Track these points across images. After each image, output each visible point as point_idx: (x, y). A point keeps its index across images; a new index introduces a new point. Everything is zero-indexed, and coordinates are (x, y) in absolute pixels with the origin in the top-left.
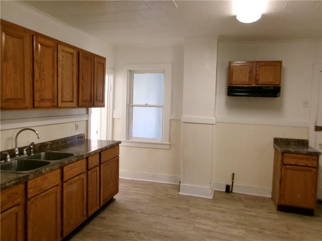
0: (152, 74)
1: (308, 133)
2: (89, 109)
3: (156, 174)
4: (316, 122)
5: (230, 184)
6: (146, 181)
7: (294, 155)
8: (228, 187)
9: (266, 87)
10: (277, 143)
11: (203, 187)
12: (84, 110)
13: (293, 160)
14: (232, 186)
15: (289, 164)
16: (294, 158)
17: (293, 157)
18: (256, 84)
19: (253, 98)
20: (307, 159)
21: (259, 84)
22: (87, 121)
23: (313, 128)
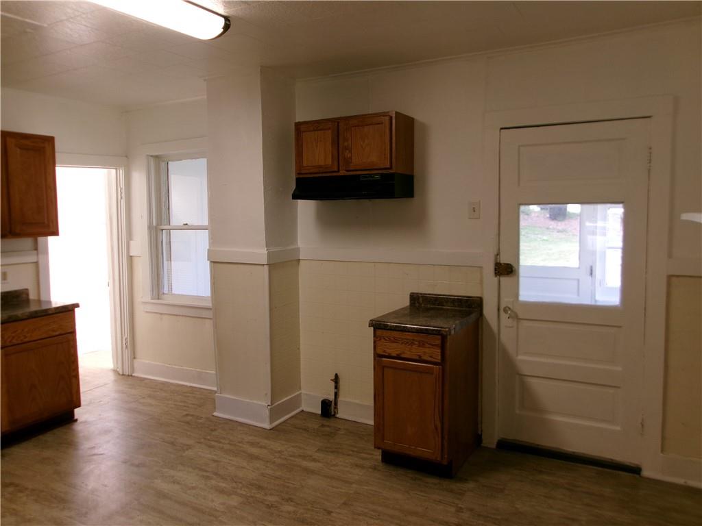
0: (194, 160)
1: (481, 282)
2: (40, 239)
3: (204, 371)
4: (498, 254)
5: (332, 398)
6: (186, 386)
7: (396, 334)
8: (326, 405)
9: (365, 176)
10: (417, 305)
11: (255, 402)
12: (27, 242)
13: (395, 345)
14: (336, 404)
15: (387, 354)
16: (395, 341)
17: (394, 338)
18: (348, 171)
19: (367, 201)
20: (421, 345)
21: (352, 169)
22: (37, 263)
23: (490, 268)
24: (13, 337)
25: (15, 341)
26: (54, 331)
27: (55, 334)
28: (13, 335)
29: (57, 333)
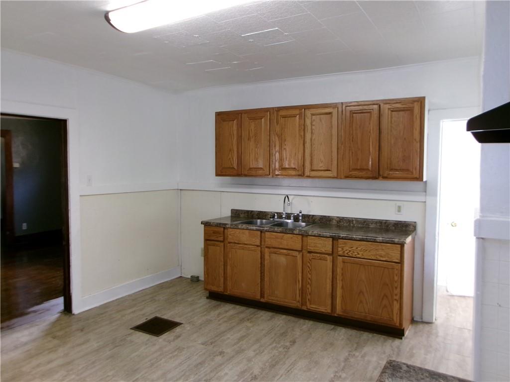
24: (350, 251)
25: (350, 254)
26: (381, 256)
27: (382, 259)
28: (350, 249)
29: (384, 259)
